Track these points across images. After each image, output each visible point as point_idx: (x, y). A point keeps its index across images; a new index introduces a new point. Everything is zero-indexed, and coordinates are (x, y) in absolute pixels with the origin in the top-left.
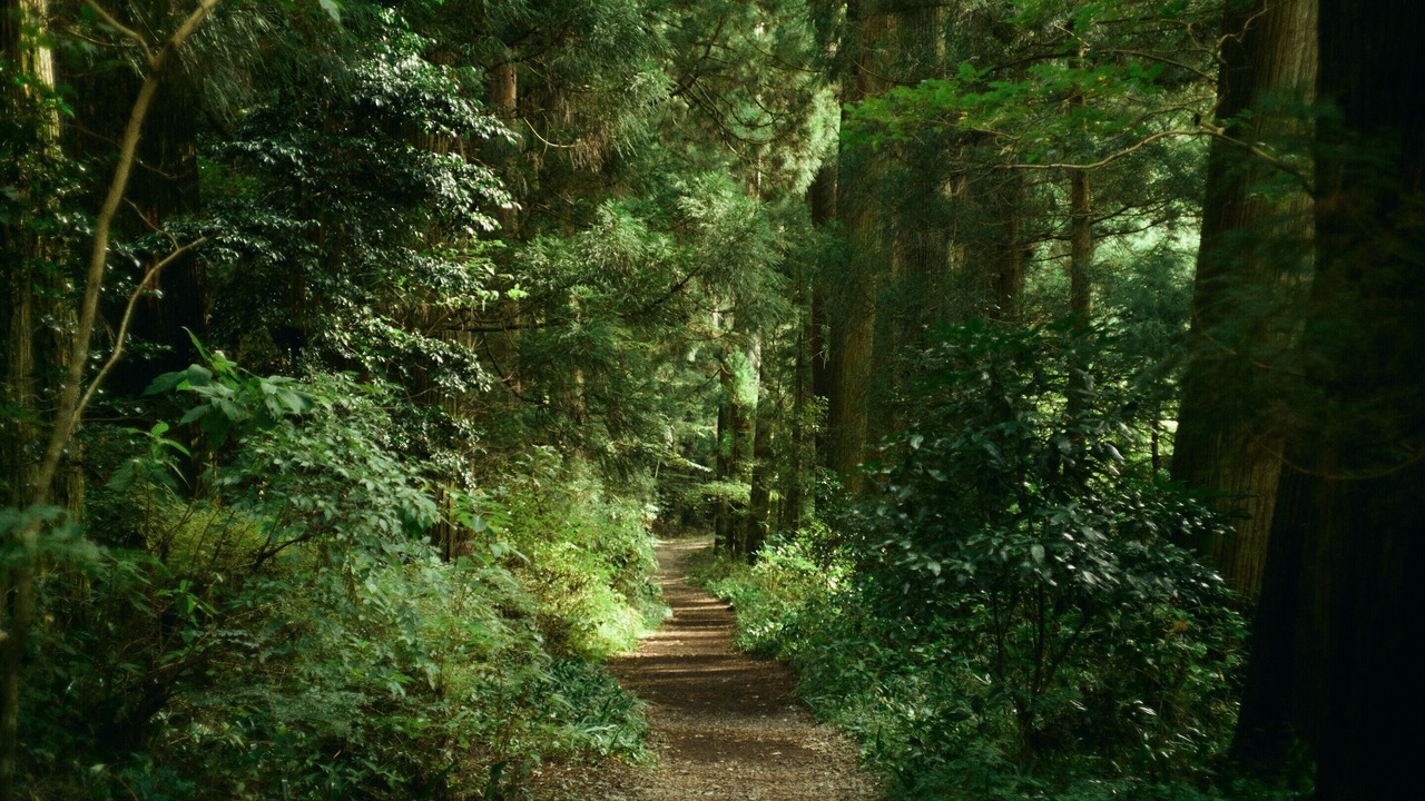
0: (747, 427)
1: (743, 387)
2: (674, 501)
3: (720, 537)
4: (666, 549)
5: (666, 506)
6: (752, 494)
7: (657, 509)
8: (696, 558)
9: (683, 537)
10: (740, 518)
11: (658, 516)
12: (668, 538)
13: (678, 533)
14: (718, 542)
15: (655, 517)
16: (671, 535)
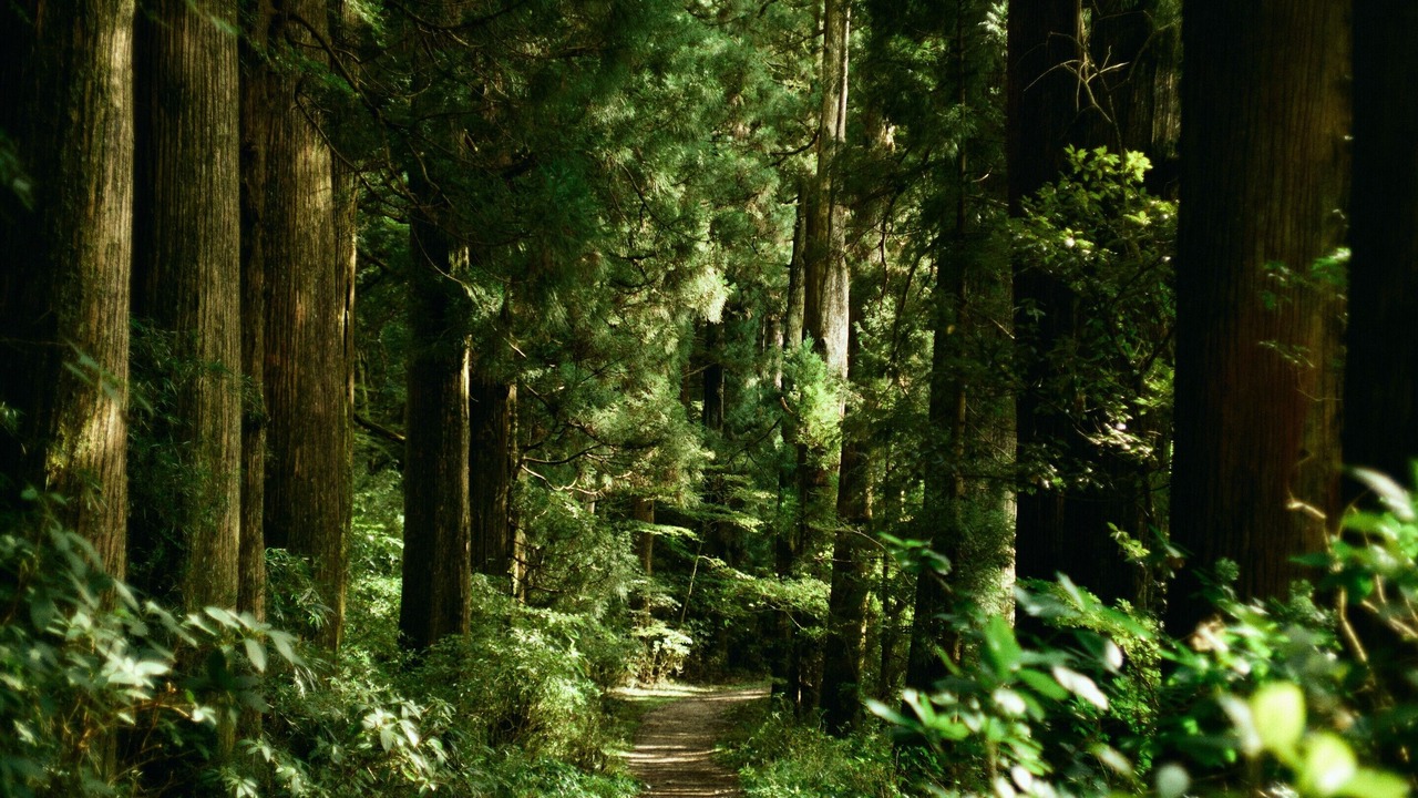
0: (825, 485)
1: (815, 413)
2: (716, 630)
3: (779, 680)
4: (701, 701)
5: (705, 638)
6: (833, 600)
7: (690, 641)
8: (743, 715)
9: (730, 683)
10: (810, 644)
11: (693, 652)
12: (707, 684)
13: (721, 677)
14: (776, 688)
15: (688, 652)
16: (712, 680)
